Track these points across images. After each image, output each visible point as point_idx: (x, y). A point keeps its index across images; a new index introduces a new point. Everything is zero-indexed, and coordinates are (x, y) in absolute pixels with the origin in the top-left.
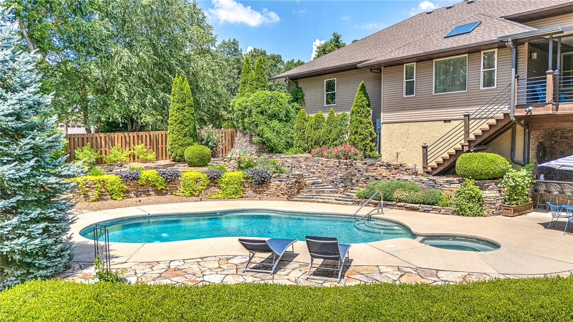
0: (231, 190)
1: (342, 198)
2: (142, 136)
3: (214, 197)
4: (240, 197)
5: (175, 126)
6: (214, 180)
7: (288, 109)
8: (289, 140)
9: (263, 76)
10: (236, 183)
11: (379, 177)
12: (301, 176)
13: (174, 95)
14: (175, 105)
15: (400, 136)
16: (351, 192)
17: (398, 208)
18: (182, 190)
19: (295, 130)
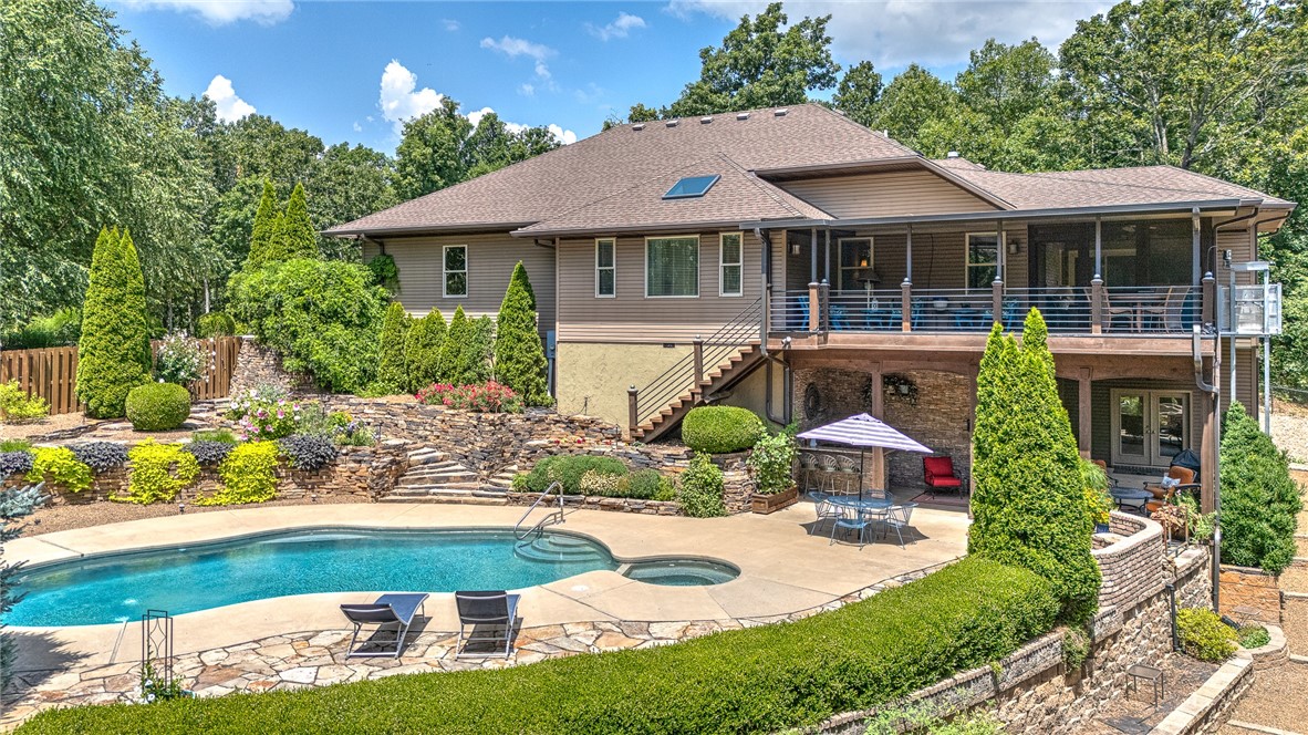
0: (249, 486)
1: (486, 490)
2: (10, 360)
3: (210, 501)
4: (269, 500)
5: (100, 339)
6: (210, 465)
7: (365, 301)
8: (366, 365)
9: (305, 226)
10: (260, 471)
11: (554, 450)
12: (402, 449)
13: (97, 269)
14: (100, 292)
15: (590, 366)
16: (502, 478)
17: (589, 506)
18: (131, 489)
19: (381, 345)
